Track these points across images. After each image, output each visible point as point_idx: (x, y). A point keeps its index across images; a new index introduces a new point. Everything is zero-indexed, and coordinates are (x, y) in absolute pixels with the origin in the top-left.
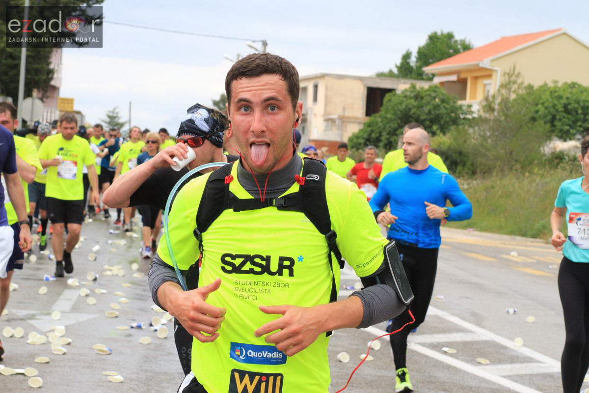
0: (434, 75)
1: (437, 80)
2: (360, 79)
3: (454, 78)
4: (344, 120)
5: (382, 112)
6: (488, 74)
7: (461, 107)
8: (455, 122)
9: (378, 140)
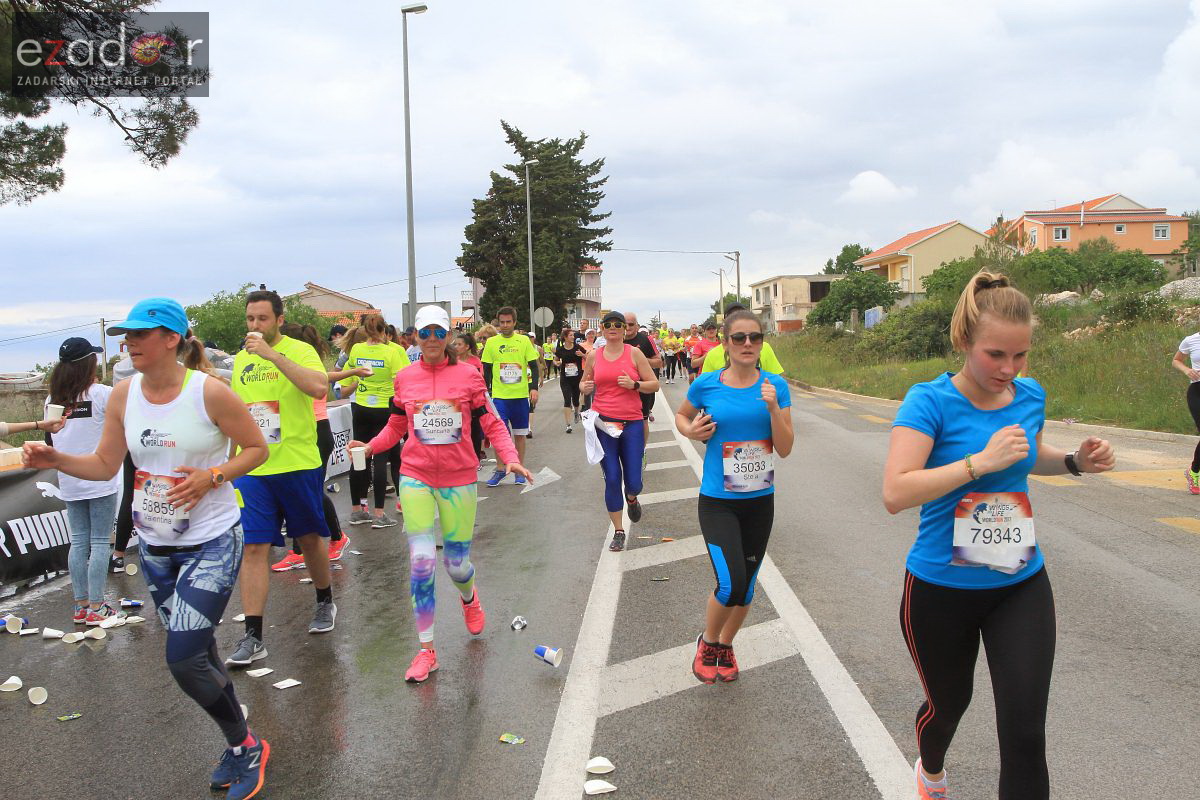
0: (861, 266)
1: (864, 269)
2: (805, 277)
3: (877, 266)
4: (797, 307)
5: (830, 294)
6: (904, 259)
7: (889, 284)
8: (886, 296)
9: (829, 316)
